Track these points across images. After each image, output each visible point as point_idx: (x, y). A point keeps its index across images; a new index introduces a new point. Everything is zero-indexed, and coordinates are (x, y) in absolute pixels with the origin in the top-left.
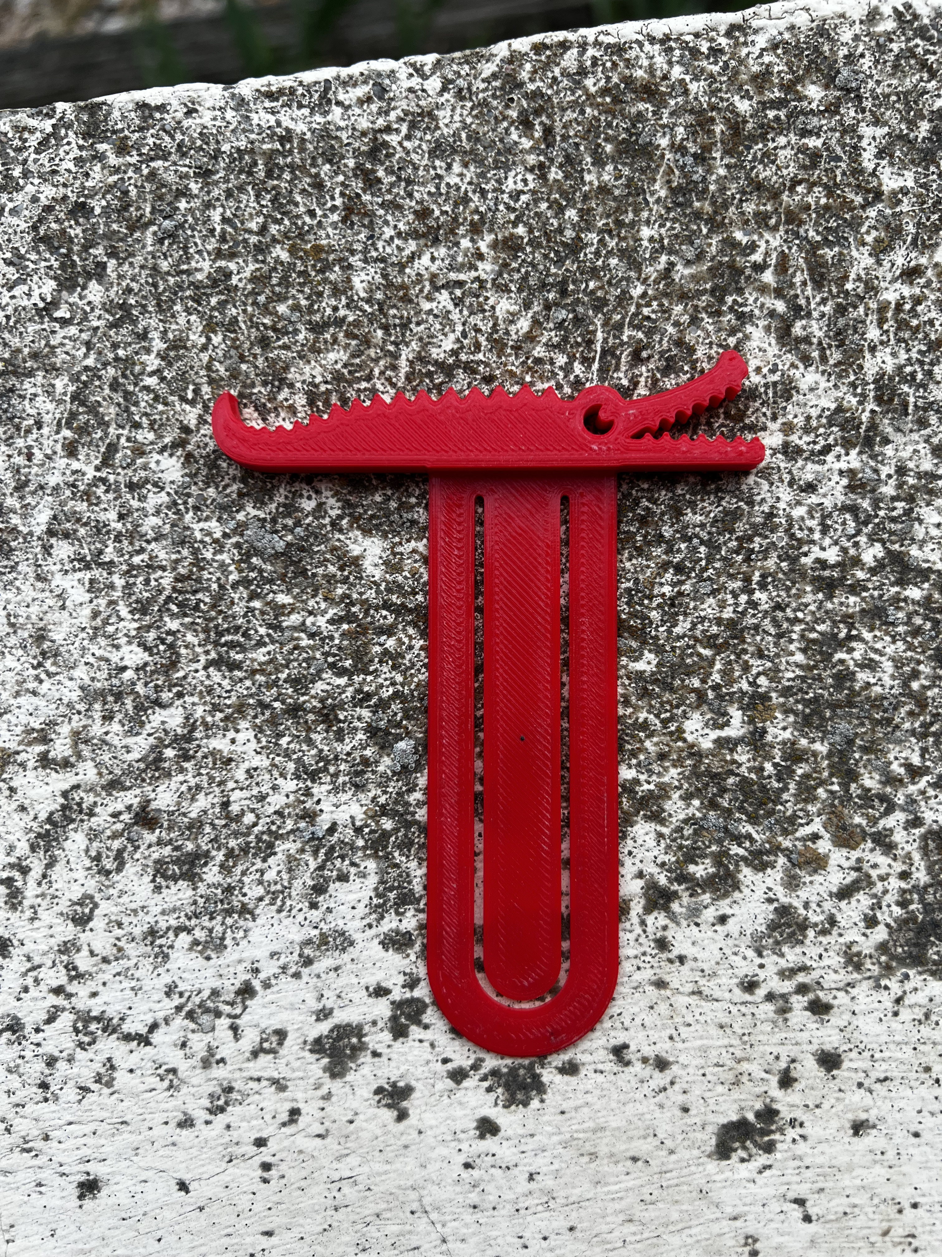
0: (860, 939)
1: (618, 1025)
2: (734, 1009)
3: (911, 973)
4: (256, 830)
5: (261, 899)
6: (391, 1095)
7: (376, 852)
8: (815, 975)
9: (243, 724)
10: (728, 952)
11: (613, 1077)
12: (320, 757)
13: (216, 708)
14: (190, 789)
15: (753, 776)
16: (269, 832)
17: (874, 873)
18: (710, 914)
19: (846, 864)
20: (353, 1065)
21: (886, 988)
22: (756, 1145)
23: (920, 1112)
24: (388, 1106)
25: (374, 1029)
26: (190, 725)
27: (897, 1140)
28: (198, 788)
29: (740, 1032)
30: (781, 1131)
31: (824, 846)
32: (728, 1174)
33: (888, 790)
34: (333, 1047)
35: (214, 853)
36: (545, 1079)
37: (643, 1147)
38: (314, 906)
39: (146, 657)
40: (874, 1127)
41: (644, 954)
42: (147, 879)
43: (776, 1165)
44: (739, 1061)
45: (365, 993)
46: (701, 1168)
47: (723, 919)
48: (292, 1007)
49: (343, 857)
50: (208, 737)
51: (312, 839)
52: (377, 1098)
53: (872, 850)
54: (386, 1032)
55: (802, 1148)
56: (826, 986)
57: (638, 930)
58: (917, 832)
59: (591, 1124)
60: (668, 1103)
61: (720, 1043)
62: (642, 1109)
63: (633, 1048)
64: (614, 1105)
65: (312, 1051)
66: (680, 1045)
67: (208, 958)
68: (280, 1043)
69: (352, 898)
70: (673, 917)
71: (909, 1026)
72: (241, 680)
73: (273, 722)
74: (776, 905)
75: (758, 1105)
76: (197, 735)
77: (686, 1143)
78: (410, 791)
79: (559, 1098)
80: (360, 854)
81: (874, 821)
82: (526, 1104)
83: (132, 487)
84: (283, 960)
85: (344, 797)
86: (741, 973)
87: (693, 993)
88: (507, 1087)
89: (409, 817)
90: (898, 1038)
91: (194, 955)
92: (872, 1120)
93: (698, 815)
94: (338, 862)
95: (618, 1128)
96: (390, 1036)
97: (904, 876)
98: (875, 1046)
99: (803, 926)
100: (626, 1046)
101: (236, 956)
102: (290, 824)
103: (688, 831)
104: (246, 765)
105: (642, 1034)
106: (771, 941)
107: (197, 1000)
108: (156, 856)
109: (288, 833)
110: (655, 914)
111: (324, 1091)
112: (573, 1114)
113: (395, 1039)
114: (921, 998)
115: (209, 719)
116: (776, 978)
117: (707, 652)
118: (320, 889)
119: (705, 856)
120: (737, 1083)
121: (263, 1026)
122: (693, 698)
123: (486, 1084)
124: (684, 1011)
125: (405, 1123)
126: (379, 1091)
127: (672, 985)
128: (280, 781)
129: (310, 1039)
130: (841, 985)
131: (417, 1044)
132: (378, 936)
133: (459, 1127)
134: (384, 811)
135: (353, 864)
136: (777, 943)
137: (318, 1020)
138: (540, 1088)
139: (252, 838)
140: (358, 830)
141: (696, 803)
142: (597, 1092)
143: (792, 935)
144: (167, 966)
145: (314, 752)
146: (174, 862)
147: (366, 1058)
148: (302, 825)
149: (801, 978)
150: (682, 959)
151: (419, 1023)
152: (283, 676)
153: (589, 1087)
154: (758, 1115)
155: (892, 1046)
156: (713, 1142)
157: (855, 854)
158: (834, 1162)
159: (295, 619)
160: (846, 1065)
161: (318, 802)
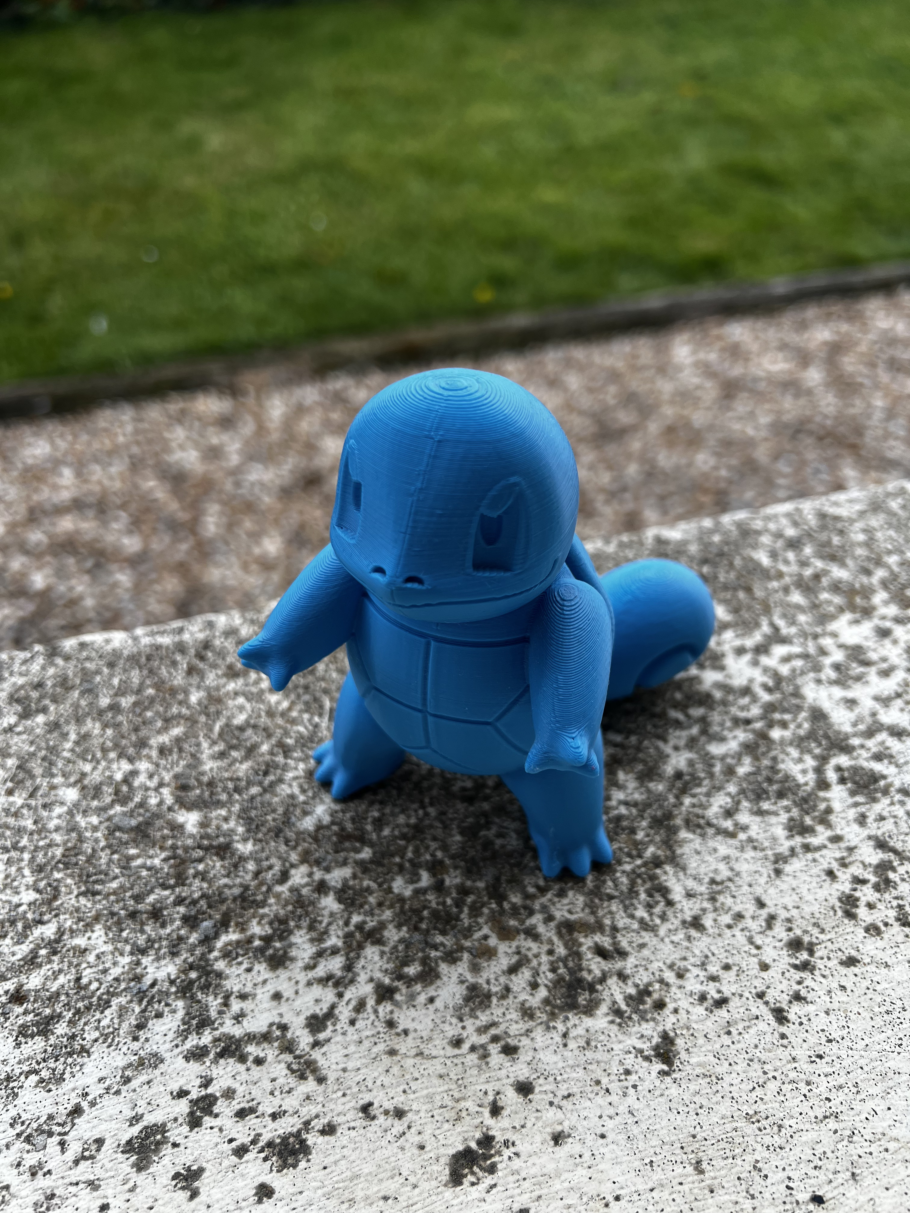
0: (529, 998)
1: (363, 1088)
2: (448, 1062)
3: (570, 1015)
4: (98, 993)
5: (96, 1040)
6: (186, 1179)
7: (185, 994)
8: (502, 1027)
9: (97, 927)
10: (438, 1021)
11: (362, 1131)
12: (149, 940)
13: (80, 920)
14: (54, 972)
15: (441, 907)
16: (108, 992)
17: (530, 955)
18: (422, 998)
19: (509, 951)
20: (156, 1158)
21: (554, 1028)
22: (482, 1169)
23: (600, 1117)
24: (183, 1188)
25: (175, 1125)
26: (60, 932)
27: (589, 1143)
28: (60, 971)
29: (455, 1078)
30: (499, 1153)
31: (493, 941)
32: (462, 1198)
33: (528, 902)
34: (141, 1145)
35: (65, 1013)
36: (309, 1143)
37: (391, 1187)
38: (136, 1039)
39: (38, 896)
40: (569, 1136)
41: (379, 1033)
42: (11, 1039)
43: (500, 1182)
44: (458, 1101)
45: (170, 1097)
46: (440, 1197)
47: (431, 1000)
48: (111, 1118)
49: (159, 1002)
50: (72, 937)
51: (137, 993)
52: (174, 1183)
53: (525, 939)
54: (185, 1126)
55: (517, 1163)
56: (512, 1034)
57: (372, 1017)
58: (552, 924)
59: (349, 1174)
60: (408, 1145)
61: (442, 1089)
62: (386, 1153)
63: (376, 1105)
64: (365, 1154)
65: (122, 1152)
66: (412, 1096)
67: (50, 1091)
68: (98, 1150)
69: (164, 1028)
70: (397, 1004)
71: (576, 1052)
72: (100, 901)
73: (119, 923)
74: (467, 984)
75: (478, 1135)
76: (65, 937)
77: (425, 1177)
78: (210, 951)
79: (321, 1156)
80: (173, 997)
81: (522, 922)
82: (295, 1166)
83: (45, 806)
84: (108, 1082)
85: (163, 962)
86: (450, 1034)
87: (417, 1055)
88: (280, 1155)
89: (209, 968)
90: (571, 1062)
91: (38, 1090)
92: (567, 1130)
93: (407, 936)
94: (156, 1006)
95: (371, 1173)
96: (188, 1128)
97: (550, 952)
98: (556, 1072)
99: (488, 996)
100: (370, 1104)
101: (71, 1086)
102: (123, 986)
103: (400, 948)
104: (97, 951)
105: (382, 1094)
106: (467, 1009)
107: (35, 1125)
108: (21, 1022)
109: (122, 991)
110: (384, 1004)
111: (131, 1184)
112: (333, 1168)
113: (191, 1130)
114: (580, 1031)
115: (75, 927)
116: (475, 1034)
117: (402, 843)
118: (140, 1026)
119: (414, 960)
120: (459, 1119)
121: (86, 1138)
122: (396, 869)
123: (263, 1155)
124: (412, 1069)
125: (196, 1200)
126: (176, 1176)
127: (401, 1052)
128: (120, 959)
129: (123, 1142)
130: (523, 1031)
131: (209, 1130)
132: (182, 1052)
133: (240, 1197)
134: (191, 967)
135: (167, 1005)
136: (472, 1010)
137: (131, 1125)
138: (304, 1149)
139: (95, 999)
140: (172, 982)
141: (405, 929)
142: (352, 1146)
143: (481, 1003)
144: (15, 1103)
145: (144, 937)
146: (33, 1025)
147: (167, 1150)
148: (132, 984)
149: (493, 1031)
150: (406, 1032)
151: (210, 1113)
152: (128, 894)
153: (345, 1142)
154: (479, 1143)
155: (568, 1070)
156: (447, 1171)
157: (514, 944)
158: (545, 1171)
159: (139, 862)
160: (537, 1090)
161: (145, 968)
